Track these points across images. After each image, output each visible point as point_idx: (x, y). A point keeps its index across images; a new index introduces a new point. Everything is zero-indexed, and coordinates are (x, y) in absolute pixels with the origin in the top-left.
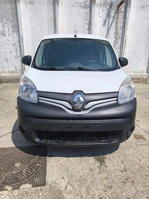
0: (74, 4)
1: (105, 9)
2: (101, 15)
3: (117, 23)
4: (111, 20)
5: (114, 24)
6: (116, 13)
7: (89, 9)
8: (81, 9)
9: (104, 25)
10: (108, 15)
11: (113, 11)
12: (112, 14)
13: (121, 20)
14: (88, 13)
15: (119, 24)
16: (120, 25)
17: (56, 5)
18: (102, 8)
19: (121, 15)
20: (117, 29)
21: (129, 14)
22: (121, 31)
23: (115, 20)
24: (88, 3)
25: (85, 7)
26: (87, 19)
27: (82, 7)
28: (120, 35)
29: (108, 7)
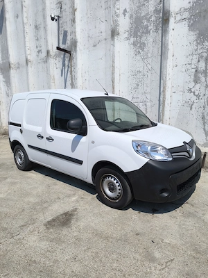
0: (40, 61)
1: (60, 59)
2: (58, 66)
3: (71, 72)
4: (66, 69)
5: (69, 74)
10: (64, 65)
13: (74, 68)
15: (73, 73)
19: (73, 62)
20: (72, 78)
21: (76, 59)
23: (69, 69)
25: (46, 61)
29: (63, 56)
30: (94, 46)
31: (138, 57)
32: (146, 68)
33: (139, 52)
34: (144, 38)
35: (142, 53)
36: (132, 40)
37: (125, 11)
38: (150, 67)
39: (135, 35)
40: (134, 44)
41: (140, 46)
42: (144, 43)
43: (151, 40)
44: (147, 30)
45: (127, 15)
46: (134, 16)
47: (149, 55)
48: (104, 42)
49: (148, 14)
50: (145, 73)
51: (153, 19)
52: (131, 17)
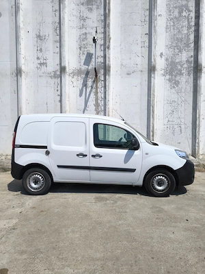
0: (42, 75)
1: (79, 78)
2: (75, 84)
3: (96, 93)
4: (89, 90)
5: (92, 95)
6: (94, 81)
7: (59, 79)
8: (50, 79)
9: (81, 95)
10: (85, 85)
11: (90, 80)
12: (90, 83)
13: (101, 90)
14: (59, 83)
15: (99, 94)
16: (101, 95)
17: (19, 77)
18: (76, 77)
19: (100, 84)
20: (97, 99)
21: (109, 82)
22: (103, 102)
23: (94, 90)
24: (58, 73)
25: (55, 76)
26: (58, 90)
27: (51, 77)
28: (103, 107)
29: (84, 76)
30: (128, 74)
31: (173, 90)
32: (179, 99)
33: (174, 87)
34: (178, 78)
35: (177, 88)
36: (168, 77)
37: (162, 54)
38: (183, 99)
39: (171, 74)
40: (169, 80)
41: (175, 83)
42: (178, 81)
43: (184, 80)
44: (181, 73)
45: (163, 57)
46: (170, 60)
47: (183, 91)
48: (140, 73)
49: (181, 62)
50: (179, 103)
51: (185, 66)
52: (167, 60)
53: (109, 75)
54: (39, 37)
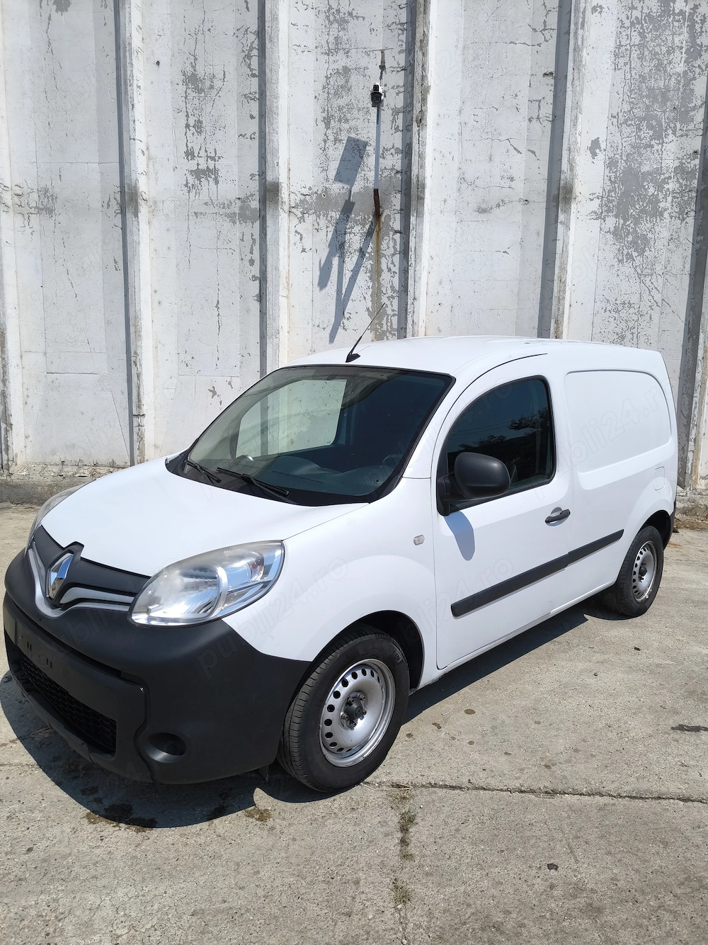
0: (203, 209)
1: (323, 222)
2: (308, 243)
3: (376, 273)
4: (350, 263)
5: (363, 278)
6: (369, 234)
7: (257, 224)
8: (227, 225)
9: (323, 283)
10: (338, 246)
11: (357, 229)
12: (355, 238)
13: (390, 262)
14: (257, 236)
15: (386, 276)
16: (390, 280)
17: (129, 215)
18: (310, 219)
19: (390, 244)
20: (377, 293)
21: (420, 236)
22: (395, 302)
23: (368, 263)
24: (255, 204)
25: (244, 215)
26: (252, 262)
27: (232, 217)
28: (395, 320)
29: (336, 215)
30: (482, 211)
31: (627, 269)
32: (646, 297)
33: (630, 257)
34: (644, 226)
35: (638, 260)
36: (611, 222)
37: (595, 146)
38: (658, 297)
39: (622, 213)
40: (617, 233)
41: (634, 243)
42: (645, 238)
43: (665, 234)
44: (656, 208)
45: (601, 156)
46: (622, 165)
47: (659, 268)
48: (520, 207)
49: (659, 171)
50: (645, 309)
51: (671, 186)
52: (611, 164)
53: (420, 214)
54: (193, 81)
